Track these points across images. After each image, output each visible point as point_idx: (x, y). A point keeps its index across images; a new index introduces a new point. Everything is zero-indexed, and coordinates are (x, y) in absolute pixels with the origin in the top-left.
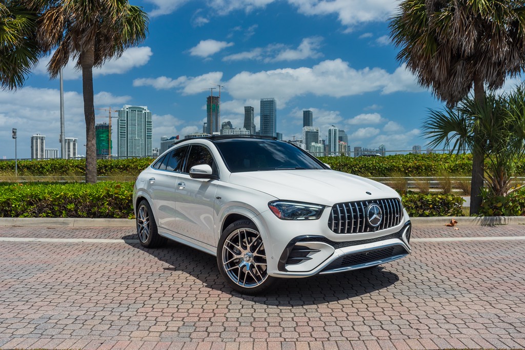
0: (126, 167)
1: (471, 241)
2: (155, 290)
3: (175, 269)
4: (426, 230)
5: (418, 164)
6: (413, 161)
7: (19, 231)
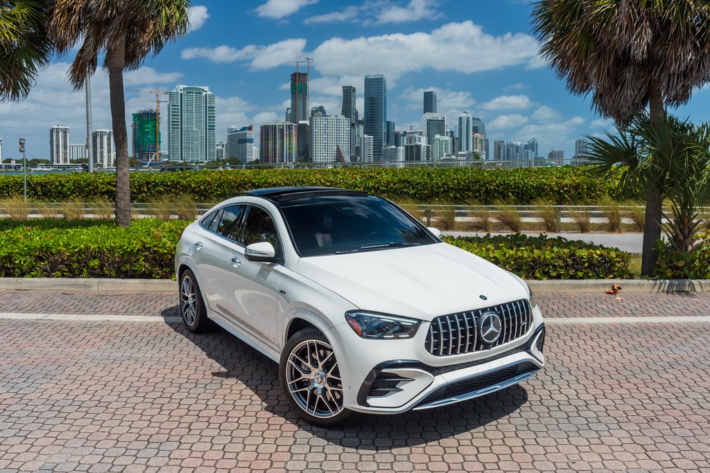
0: (176, 185)
1: (637, 323)
2: (198, 415)
3: (227, 375)
4: (577, 300)
5: (577, 181)
6: (571, 176)
7: (25, 300)
